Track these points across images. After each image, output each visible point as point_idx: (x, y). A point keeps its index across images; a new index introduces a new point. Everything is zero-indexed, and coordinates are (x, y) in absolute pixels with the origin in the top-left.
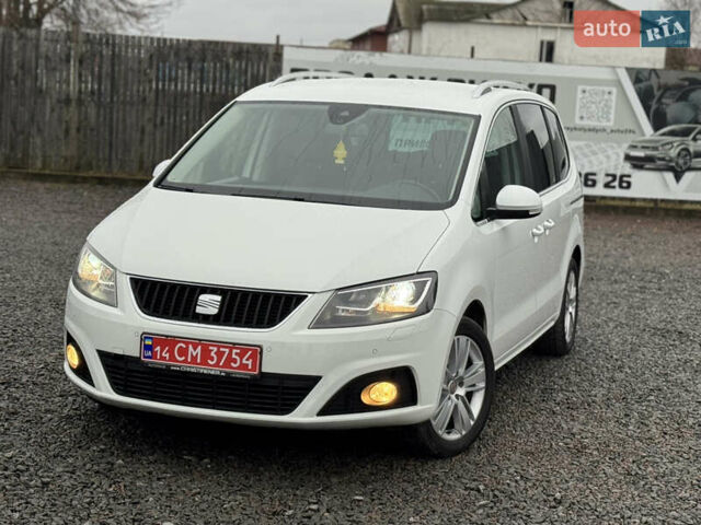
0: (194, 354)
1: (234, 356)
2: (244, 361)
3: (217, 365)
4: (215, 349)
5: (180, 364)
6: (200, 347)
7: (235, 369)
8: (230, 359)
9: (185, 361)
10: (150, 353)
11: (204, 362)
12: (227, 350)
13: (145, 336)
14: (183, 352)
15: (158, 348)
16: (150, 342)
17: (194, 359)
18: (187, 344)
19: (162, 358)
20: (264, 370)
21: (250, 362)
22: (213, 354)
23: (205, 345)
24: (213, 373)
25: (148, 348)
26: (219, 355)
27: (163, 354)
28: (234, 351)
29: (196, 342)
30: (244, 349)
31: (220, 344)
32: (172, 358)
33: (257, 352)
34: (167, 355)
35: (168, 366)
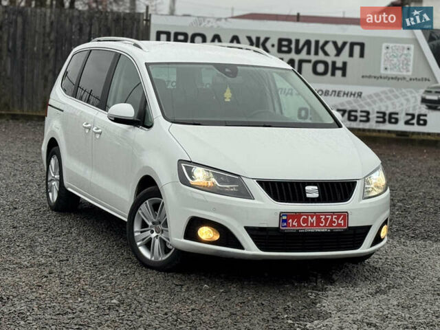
0: (312, 221)
1: (334, 220)
2: (339, 222)
3: (325, 226)
4: (324, 217)
5: (305, 228)
6: (315, 217)
7: (335, 227)
8: (332, 222)
9: (307, 226)
10: (285, 224)
11: (318, 225)
12: (330, 217)
13: (282, 214)
14: (305, 221)
15: (290, 221)
16: (285, 217)
17: (312, 224)
18: (307, 216)
19: (293, 226)
20: (349, 226)
21: (342, 222)
22: (322, 220)
23: (317, 215)
24: (323, 230)
25: (284, 221)
26: (326, 220)
27: (294, 224)
28: (334, 217)
29: (313, 214)
30: (339, 214)
31: (325, 213)
32: (299, 225)
33: (345, 215)
34: (296, 224)
35: (298, 230)
